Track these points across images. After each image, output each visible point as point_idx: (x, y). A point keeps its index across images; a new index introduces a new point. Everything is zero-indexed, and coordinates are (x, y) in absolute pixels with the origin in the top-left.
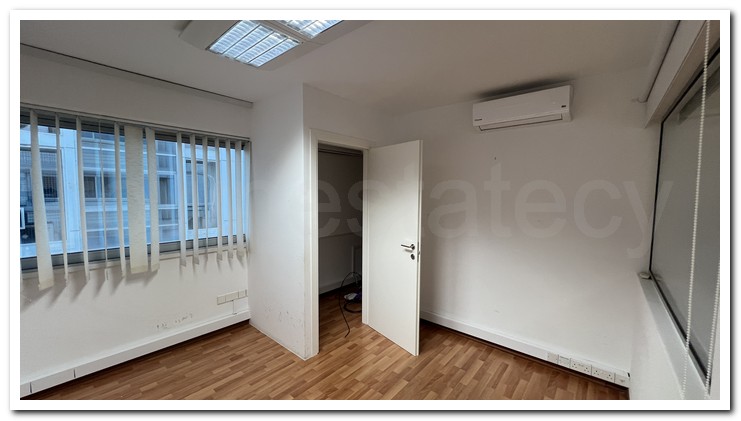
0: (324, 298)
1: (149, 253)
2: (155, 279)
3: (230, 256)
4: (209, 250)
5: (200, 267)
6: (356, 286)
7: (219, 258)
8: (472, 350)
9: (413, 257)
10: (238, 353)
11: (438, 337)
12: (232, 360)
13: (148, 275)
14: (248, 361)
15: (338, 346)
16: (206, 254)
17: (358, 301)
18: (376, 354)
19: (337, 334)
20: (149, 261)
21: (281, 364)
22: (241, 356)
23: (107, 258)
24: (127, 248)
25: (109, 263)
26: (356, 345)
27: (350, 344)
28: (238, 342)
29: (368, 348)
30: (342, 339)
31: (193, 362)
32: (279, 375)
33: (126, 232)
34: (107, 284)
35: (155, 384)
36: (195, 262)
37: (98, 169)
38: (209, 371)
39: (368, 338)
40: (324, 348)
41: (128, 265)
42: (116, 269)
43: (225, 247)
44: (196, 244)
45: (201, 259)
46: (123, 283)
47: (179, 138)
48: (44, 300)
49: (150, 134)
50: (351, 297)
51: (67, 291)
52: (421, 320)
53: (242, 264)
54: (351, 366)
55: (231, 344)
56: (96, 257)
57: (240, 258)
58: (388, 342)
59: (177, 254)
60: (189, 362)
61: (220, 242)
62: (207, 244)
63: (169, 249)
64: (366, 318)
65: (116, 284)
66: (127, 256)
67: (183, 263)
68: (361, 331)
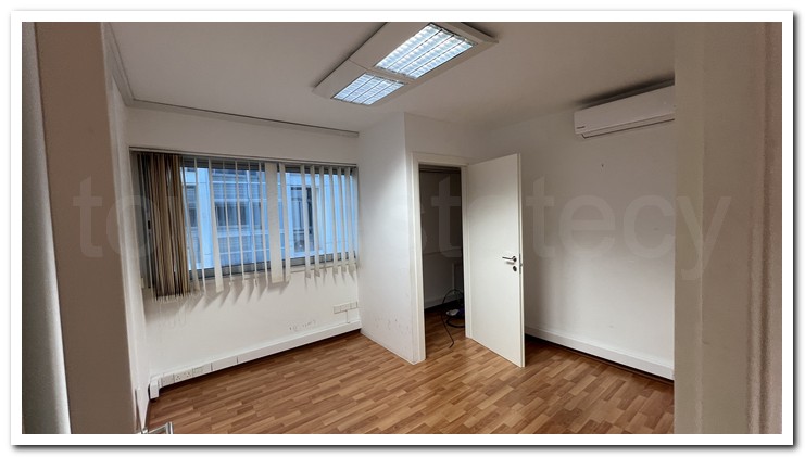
6: (459, 303)
8: (583, 366)
9: (515, 269)
10: (355, 355)
11: (545, 352)
12: (350, 360)
14: (364, 362)
15: (443, 355)
17: (461, 317)
18: (481, 363)
21: (392, 366)
25: (256, 274)
26: (460, 355)
27: (455, 354)
28: (352, 347)
29: (473, 358)
30: (447, 349)
31: (320, 359)
32: (392, 374)
34: (256, 289)
36: (317, 274)
38: (334, 367)
40: (430, 356)
42: (262, 279)
43: (340, 263)
44: (317, 260)
45: (321, 271)
46: (266, 290)
50: (454, 313)
52: (526, 336)
53: (352, 275)
54: (457, 371)
55: (348, 348)
56: (249, 271)
57: (351, 272)
58: (492, 354)
60: (316, 360)
63: (298, 263)
64: (469, 332)
65: (261, 291)
66: (269, 269)
67: (308, 276)
68: (464, 343)
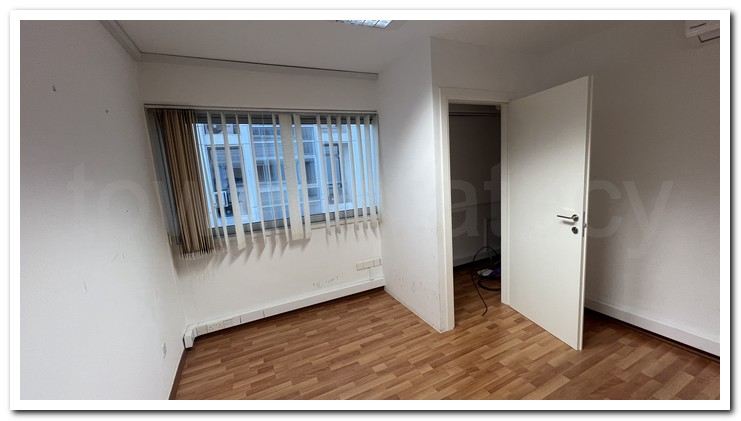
0: (458, 271)
1: (304, 223)
2: (309, 245)
3: (365, 227)
4: (348, 221)
5: (341, 236)
7: (356, 228)
9: (575, 230)
10: (377, 316)
12: (373, 321)
13: (304, 242)
14: (385, 325)
15: (475, 324)
16: (345, 224)
18: (524, 339)
19: (474, 310)
20: (304, 230)
21: (418, 332)
22: (379, 319)
23: (277, 225)
24: (288, 219)
25: (277, 231)
26: (495, 326)
27: (489, 323)
28: (375, 306)
29: (512, 331)
30: (478, 317)
31: (342, 318)
32: (417, 343)
33: (287, 207)
34: (278, 248)
35: (314, 332)
36: (338, 231)
38: (355, 328)
39: (511, 320)
40: (460, 323)
41: (290, 232)
42: (282, 235)
43: (361, 219)
44: (337, 216)
46: (288, 246)
47: (318, 119)
49: (297, 119)
53: (375, 234)
54: (493, 347)
55: (371, 307)
56: (269, 227)
57: (373, 228)
58: (536, 329)
59: (323, 225)
61: (356, 214)
62: (346, 216)
63: (318, 219)
64: (506, 297)
65: (283, 248)
66: (289, 225)
67: (328, 232)
68: (499, 311)
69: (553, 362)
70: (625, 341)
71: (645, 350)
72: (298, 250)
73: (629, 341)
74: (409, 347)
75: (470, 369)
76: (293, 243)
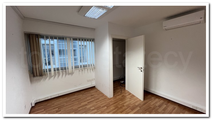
0: (115, 82)
1: (72, 68)
2: (74, 75)
3: (90, 70)
4: (85, 68)
5: (83, 72)
6: (124, 79)
7: (88, 70)
8: (162, 101)
9: (141, 71)
12: (91, 96)
13: (72, 73)
14: (95, 96)
16: (84, 69)
17: (124, 83)
18: (130, 99)
19: (118, 92)
20: (72, 70)
22: (93, 95)
23: (64, 69)
24: (68, 67)
27: (122, 95)
28: (92, 91)
29: (127, 97)
30: (120, 93)
32: (103, 101)
33: (67, 63)
34: (64, 75)
35: (74, 99)
37: (61, 48)
38: (86, 98)
39: (127, 94)
41: (68, 71)
42: (66, 71)
44: (82, 66)
45: (84, 70)
47: (78, 39)
48: (53, 78)
49: (72, 39)
50: (122, 82)
51: (57, 76)
53: (93, 71)
54: (122, 101)
56: (62, 69)
59: (78, 69)
60: (81, 95)
62: (85, 66)
63: (77, 67)
64: (126, 88)
65: (66, 75)
66: (68, 69)
68: (125, 92)
69: (137, 104)
70: (153, 98)
71: (157, 100)
72: (70, 76)
73: (154, 98)
74: (101, 102)
75: (116, 107)
76: (69, 74)
